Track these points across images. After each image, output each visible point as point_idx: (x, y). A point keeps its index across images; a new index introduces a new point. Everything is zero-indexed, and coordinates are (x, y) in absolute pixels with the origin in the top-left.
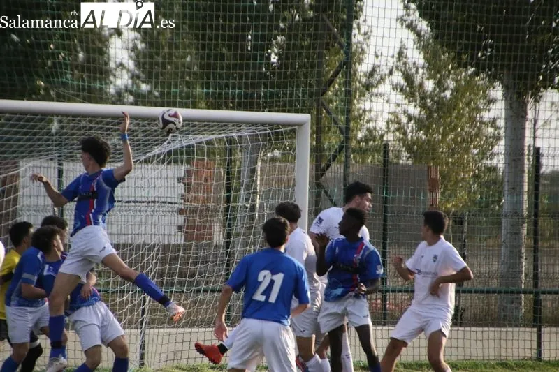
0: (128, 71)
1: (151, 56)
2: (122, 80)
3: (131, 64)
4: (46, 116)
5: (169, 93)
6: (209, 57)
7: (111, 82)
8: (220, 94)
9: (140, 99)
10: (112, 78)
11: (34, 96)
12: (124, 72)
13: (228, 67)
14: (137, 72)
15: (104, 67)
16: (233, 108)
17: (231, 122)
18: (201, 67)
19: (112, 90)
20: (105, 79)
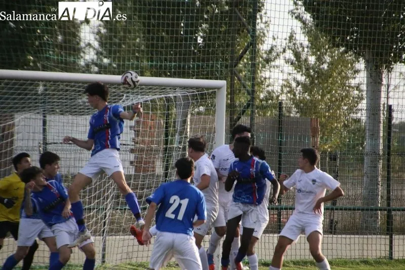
0: (94, 49)
1: (111, 39)
2: (90, 56)
3: (96, 44)
4: (34, 82)
5: (124, 65)
6: (153, 39)
7: (82, 57)
8: (161, 66)
9: (103, 70)
10: (82, 54)
11: (25, 67)
12: (91, 50)
13: (167, 47)
14: (100, 50)
15: (76, 46)
16: (170, 76)
17: (169, 86)
18: (147, 46)
19: (82, 63)
20: (77, 55)
